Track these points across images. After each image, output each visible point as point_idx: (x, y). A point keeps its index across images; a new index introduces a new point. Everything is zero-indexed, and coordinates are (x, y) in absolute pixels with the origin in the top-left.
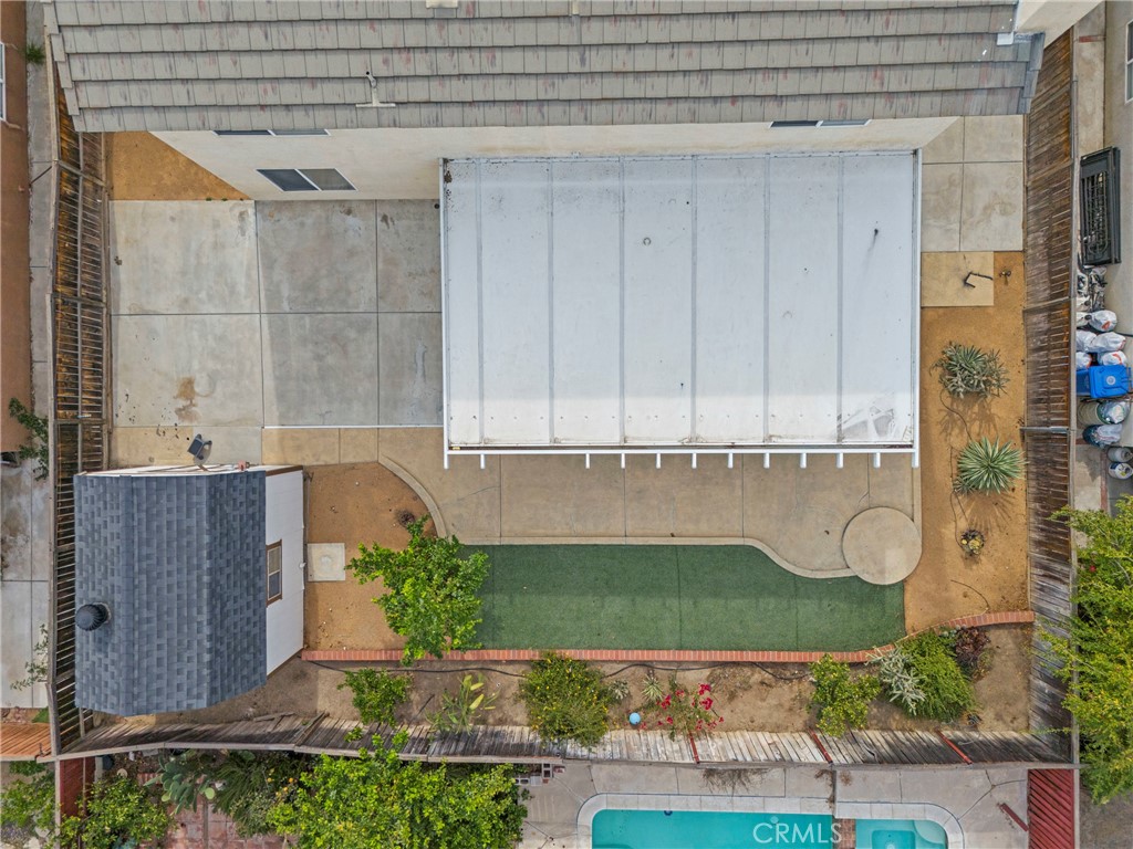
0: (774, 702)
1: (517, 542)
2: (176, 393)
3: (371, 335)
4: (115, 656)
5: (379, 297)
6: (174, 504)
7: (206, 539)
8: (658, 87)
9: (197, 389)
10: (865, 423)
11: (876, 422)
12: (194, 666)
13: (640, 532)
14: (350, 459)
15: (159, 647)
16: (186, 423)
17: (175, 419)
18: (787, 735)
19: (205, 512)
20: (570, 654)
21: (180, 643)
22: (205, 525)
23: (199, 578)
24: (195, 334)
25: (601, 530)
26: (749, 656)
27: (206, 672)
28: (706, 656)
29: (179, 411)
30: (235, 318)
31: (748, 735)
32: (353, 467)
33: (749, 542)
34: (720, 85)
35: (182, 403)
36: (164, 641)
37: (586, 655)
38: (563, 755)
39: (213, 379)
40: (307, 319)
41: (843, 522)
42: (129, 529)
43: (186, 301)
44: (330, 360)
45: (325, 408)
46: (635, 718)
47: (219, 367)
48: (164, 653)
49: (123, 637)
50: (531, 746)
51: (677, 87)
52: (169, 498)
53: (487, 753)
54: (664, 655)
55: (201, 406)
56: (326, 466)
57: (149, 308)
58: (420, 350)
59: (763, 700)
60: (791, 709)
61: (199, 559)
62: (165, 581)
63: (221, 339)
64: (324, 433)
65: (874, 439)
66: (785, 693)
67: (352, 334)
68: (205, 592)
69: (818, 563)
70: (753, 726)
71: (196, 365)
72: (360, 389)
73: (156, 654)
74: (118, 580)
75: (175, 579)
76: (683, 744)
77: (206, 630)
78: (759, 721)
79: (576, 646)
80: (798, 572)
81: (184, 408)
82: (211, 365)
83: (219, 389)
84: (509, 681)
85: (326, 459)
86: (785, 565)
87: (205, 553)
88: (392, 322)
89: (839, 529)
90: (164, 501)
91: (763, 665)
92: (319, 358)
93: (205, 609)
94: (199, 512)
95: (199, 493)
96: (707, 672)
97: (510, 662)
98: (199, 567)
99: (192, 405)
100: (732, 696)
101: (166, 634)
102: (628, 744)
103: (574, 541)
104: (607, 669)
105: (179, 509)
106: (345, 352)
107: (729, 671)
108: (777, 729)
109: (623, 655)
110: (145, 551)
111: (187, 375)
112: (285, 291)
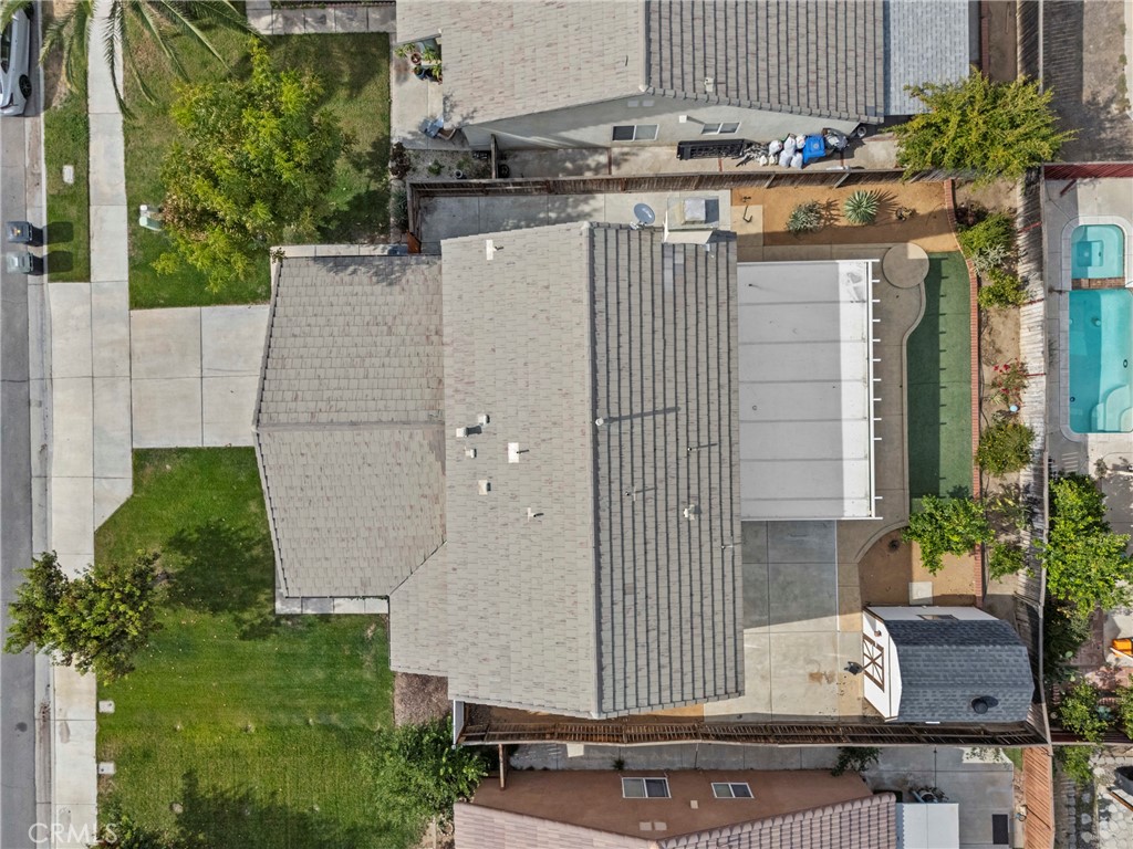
0: (1001, 326)
1: (907, 479)
2: (818, 684)
3: (782, 567)
4: (1000, 694)
5: (758, 562)
6: (914, 663)
7: (932, 647)
8: (725, 409)
9: (816, 671)
10: (855, 288)
11: (854, 282)
12: (1004, 654)
13: (899, 406)
14: (857, 580)
15: (994, 671)
16: (836, 677)
17: (834, 684)
18: (1021, 319)
19: (917, 647)
20: (975, 447)
21: (991, 661)
22: (924, 647)
23: (954, 651)
24: (783, 672)
25: (898, 429)
26: (974, 342)
27: (1006, 647)
28: (975, 367)
29: (829, 682)
30: (772, 647)
31: (1022, 342)
32: (861, 578)
33: (905, 342)
34: (724, 380)
35: (824, 680)
36: (991, 669)
37: (976, 438)
38: (1041, 451)
39: (809, 661)
40: (772, 605)
41: (891, 287)
42: (931, 685)
43: (763, 677)
44: (797, 592)
45: (826, 595)
46: (1013, 409)
47: (802, 658)
48: (998, 669)
49: (991, 689)
50: (1035, 469)
51: (725, 400)
52: (912, 665)
53: (1042, 495)
54: (975, 392)
55: (825, 669)
56: (861, 594)
57: (767, 700)
58: (789, 537)
59: (1000, 333)
60: (1006, 317)
61: (943, 650)
62: (957, 668)
63: (785, 656)
64: (841, 596)
65: (863, 283)
66: (995, 320)
67: (781, 578)
68: (962, 648)
69: (916, 302)
70: (1016, 339)
71: (801, 672)
72: (814, 574)
73: (999, 673)
74: (959, 693)
75: (957, 664)
76: (1031, 381)
77: (983, 647)
78: (1013, 335)
79: (970, 443)
80: (922, 314)
81: (827, 679)
82: (801, 663)
83: (815, 658)
84: (994, 485)
85: (857, 594)
86: (919, 321)
87: (940, 648)
88: (773, 554)
89: (896, 290)
90: (913, 668)
91: (980, 333)
92: (796, 598)
93: (971, 648)
94: (917, 651)
95: (907, 651)
96: (984, 366)
97: (981, 483)
98: (948, 651)
99: (825, 674)
100: (999, 351)
101: (987, 668)
102: (1032, 413)
103: (906, 445)
104: (984, 425)
105: (917, 661)
106: (792, 582)
107: (983, 353)
108: (1018, 325)
109: (976, 416)
110: (942, 678)
111: (807, 677)
112: (757, 618)
